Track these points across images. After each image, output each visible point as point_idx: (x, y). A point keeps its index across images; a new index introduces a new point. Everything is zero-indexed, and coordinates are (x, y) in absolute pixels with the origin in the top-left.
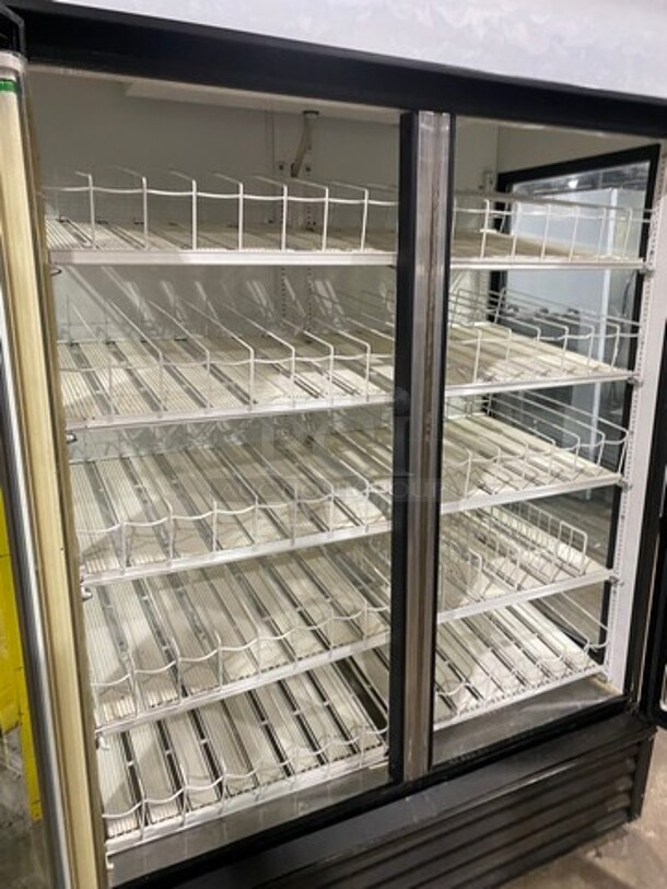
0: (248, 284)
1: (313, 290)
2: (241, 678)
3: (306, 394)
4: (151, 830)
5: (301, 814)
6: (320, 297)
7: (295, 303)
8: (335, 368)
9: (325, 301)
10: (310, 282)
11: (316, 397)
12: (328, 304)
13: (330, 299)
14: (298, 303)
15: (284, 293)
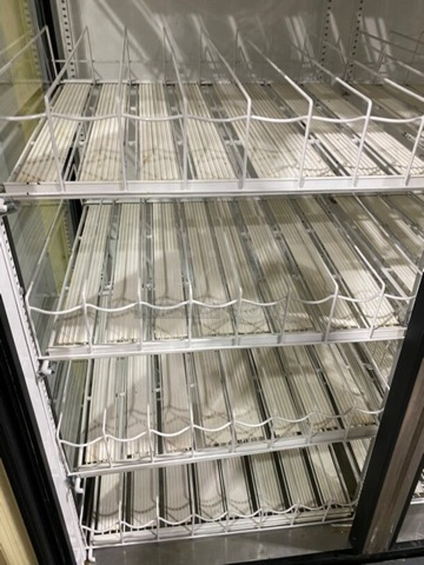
0: (287, 20)
1: (361, 28)
2: (217, 445)
3: (324, 165)
4: (130, 537)
5: (259, 558)
6: (367, 35)
7: (337, 45)
8: (368, 130)
9: (372, 40)
10: (360, 19)
11: (337, 173)
12: (376, 44)
13: (380, 39)
14: (341, 44)
15: (327, 33)
